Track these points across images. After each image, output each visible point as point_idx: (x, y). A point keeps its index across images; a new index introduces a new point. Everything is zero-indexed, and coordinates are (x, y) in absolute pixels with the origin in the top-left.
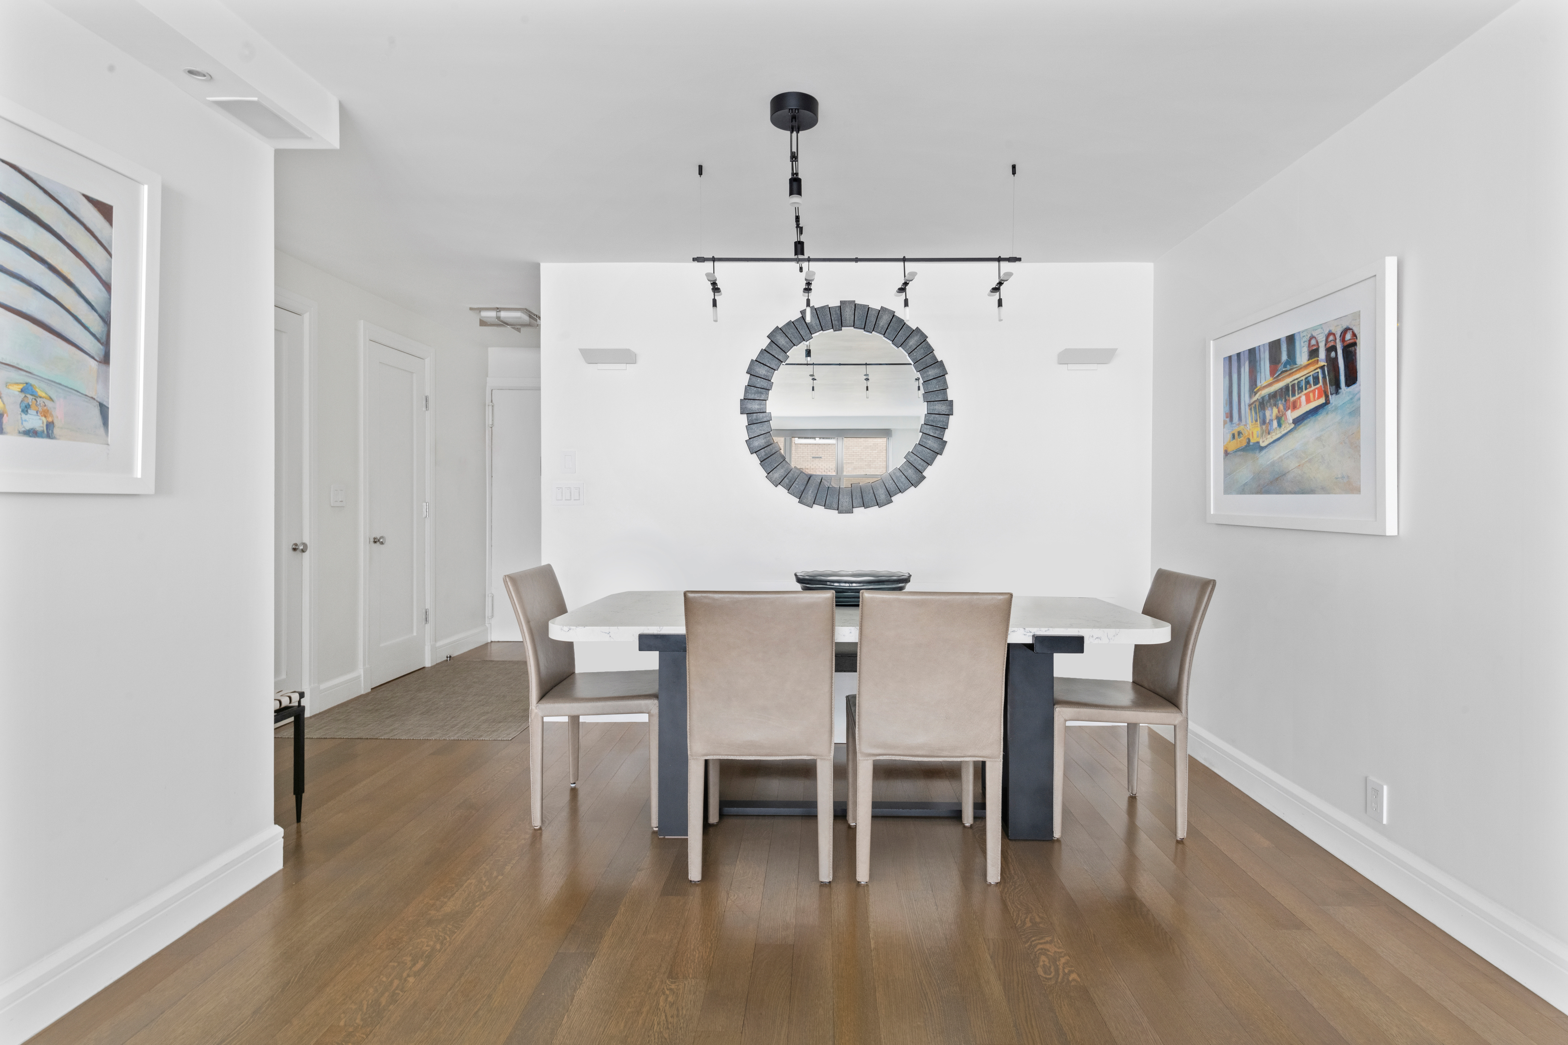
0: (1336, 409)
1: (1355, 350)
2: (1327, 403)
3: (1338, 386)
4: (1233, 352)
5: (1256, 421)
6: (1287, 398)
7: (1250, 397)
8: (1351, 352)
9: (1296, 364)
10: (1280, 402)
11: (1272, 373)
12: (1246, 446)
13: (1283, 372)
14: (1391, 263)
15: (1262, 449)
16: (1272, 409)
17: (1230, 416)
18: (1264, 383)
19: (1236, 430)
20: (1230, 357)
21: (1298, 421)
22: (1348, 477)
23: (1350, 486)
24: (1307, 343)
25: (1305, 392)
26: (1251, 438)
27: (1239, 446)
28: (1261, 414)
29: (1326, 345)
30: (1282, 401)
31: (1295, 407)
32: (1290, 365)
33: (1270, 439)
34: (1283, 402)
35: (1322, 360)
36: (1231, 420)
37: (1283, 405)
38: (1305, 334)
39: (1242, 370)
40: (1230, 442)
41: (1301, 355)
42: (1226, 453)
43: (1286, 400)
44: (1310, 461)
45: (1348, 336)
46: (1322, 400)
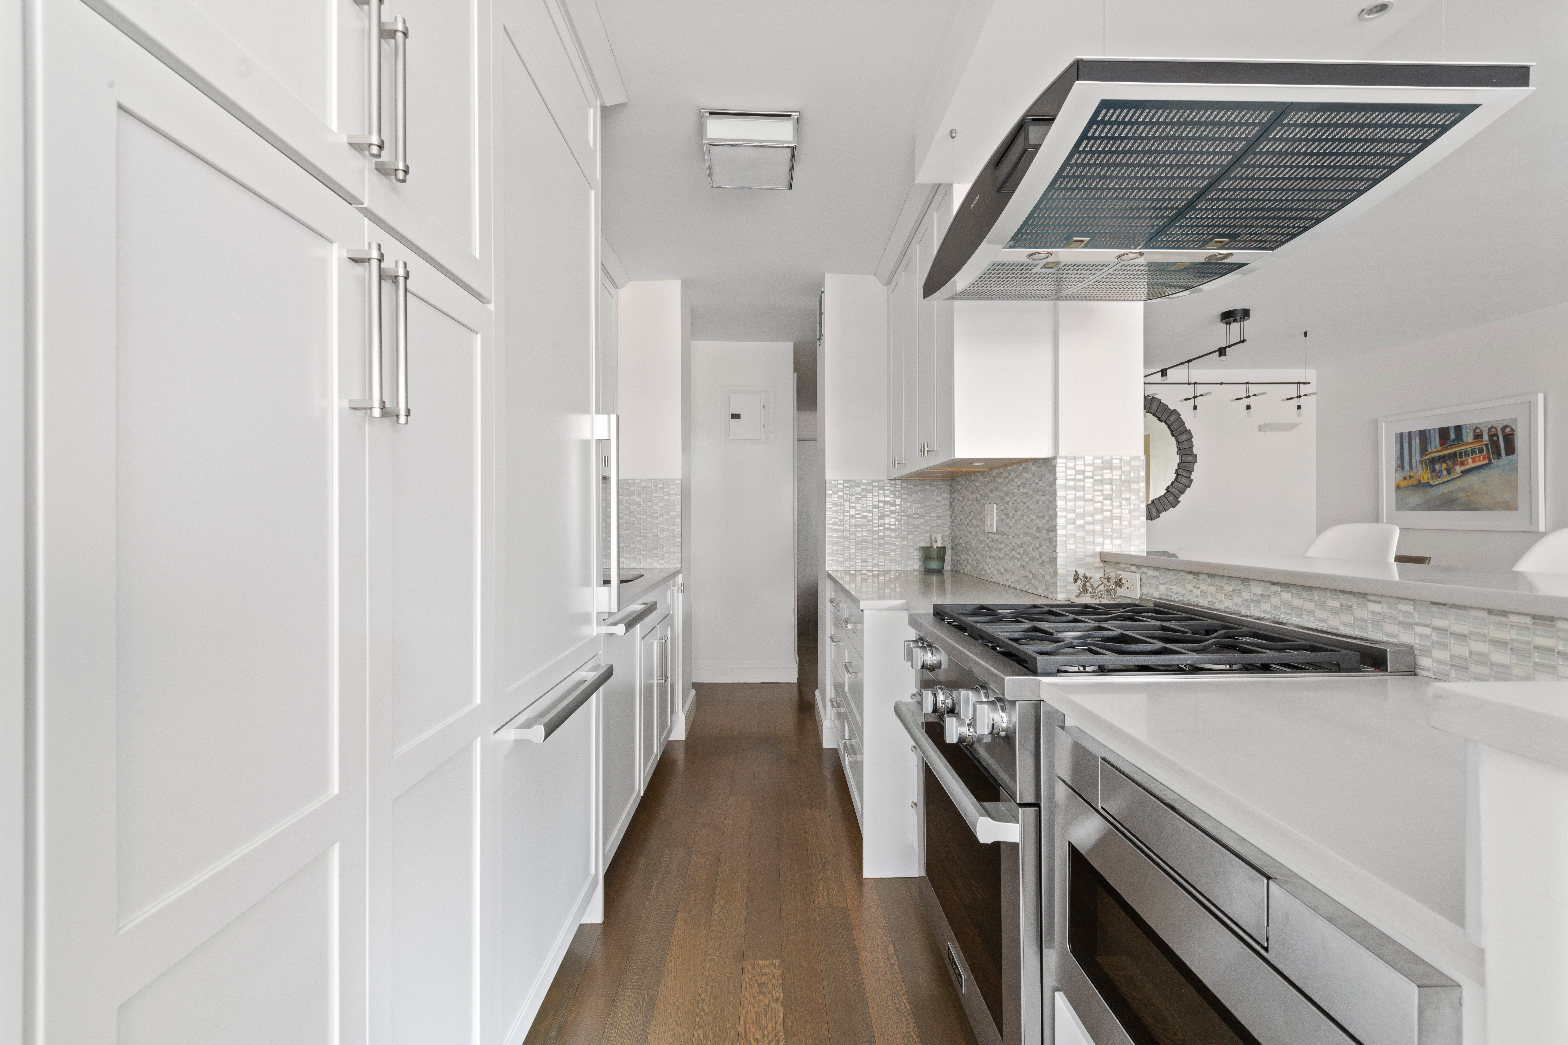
0: (1498, 467)
1: (1513, 438)
2: (1490, 463)
3: (1499, 455)
4: (1405, 430)
5: (1427, 470)
6: (1455, 459)
7: (1421, 457)
8: (1510, 438)
9: (1463, 441)
10: (1448, 461)
11: (1441, 444)
12: (1417, 484)
13: (1450, 445)
14: (1541, 396)
15: (1432, 486)
16: (1441, 465)
17: (1401, 466)
18: (1434, 450)
19: (1407, 475)
20: (1401, 434)
21: (1464, 473)
22: (1508, 502)
23: (1510, 506)
24: (1473, 431)
25: (1471, 457)
26: (1422, 479)
27: (1410, 484)
28: (1431, 467)
29: (1488, 433)
30: (1450, 460)
31: (1462, 464)
32: (1458, 441)
33: (1439, 481)
34: (1452, 460)
35: (1485, 441)
36: (1403, 468)
37: (1452, 463)
38: (1471, 426)
39: (1413, 441)
40: (1402, 481)
41: (1467, 435)
42: (1398, 488)
43: (1454, 460)
44: (1476, 493)
45: (1508, 430)
46: (1486, 462)
